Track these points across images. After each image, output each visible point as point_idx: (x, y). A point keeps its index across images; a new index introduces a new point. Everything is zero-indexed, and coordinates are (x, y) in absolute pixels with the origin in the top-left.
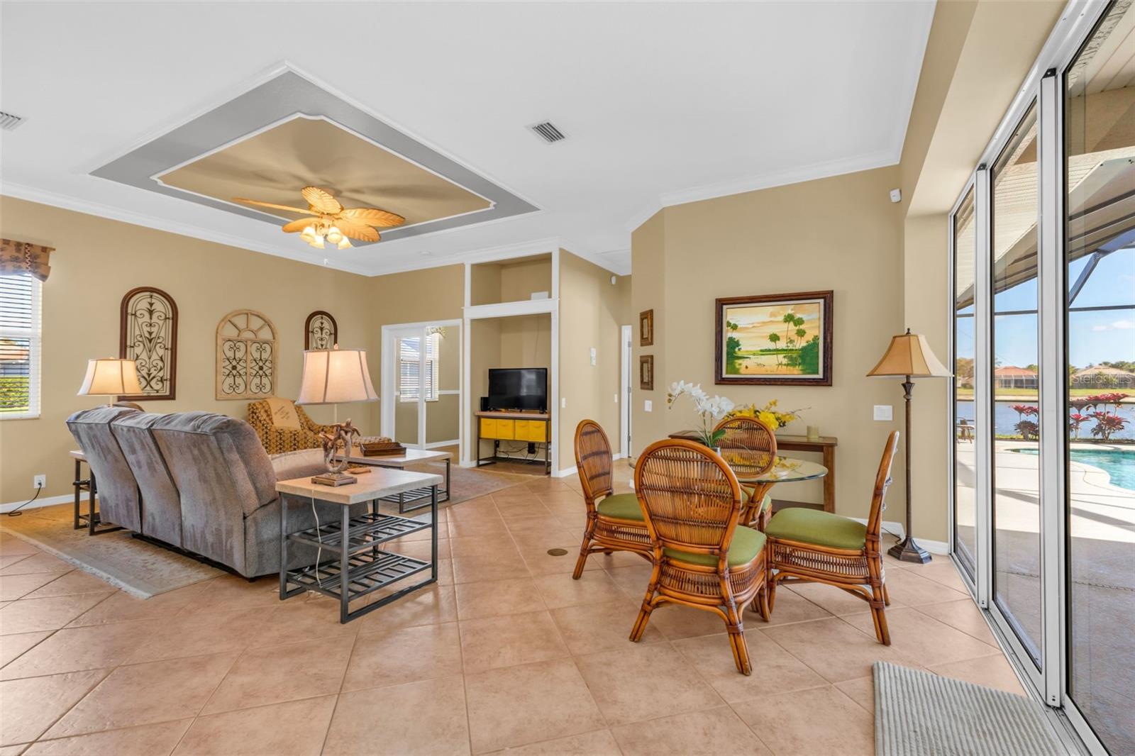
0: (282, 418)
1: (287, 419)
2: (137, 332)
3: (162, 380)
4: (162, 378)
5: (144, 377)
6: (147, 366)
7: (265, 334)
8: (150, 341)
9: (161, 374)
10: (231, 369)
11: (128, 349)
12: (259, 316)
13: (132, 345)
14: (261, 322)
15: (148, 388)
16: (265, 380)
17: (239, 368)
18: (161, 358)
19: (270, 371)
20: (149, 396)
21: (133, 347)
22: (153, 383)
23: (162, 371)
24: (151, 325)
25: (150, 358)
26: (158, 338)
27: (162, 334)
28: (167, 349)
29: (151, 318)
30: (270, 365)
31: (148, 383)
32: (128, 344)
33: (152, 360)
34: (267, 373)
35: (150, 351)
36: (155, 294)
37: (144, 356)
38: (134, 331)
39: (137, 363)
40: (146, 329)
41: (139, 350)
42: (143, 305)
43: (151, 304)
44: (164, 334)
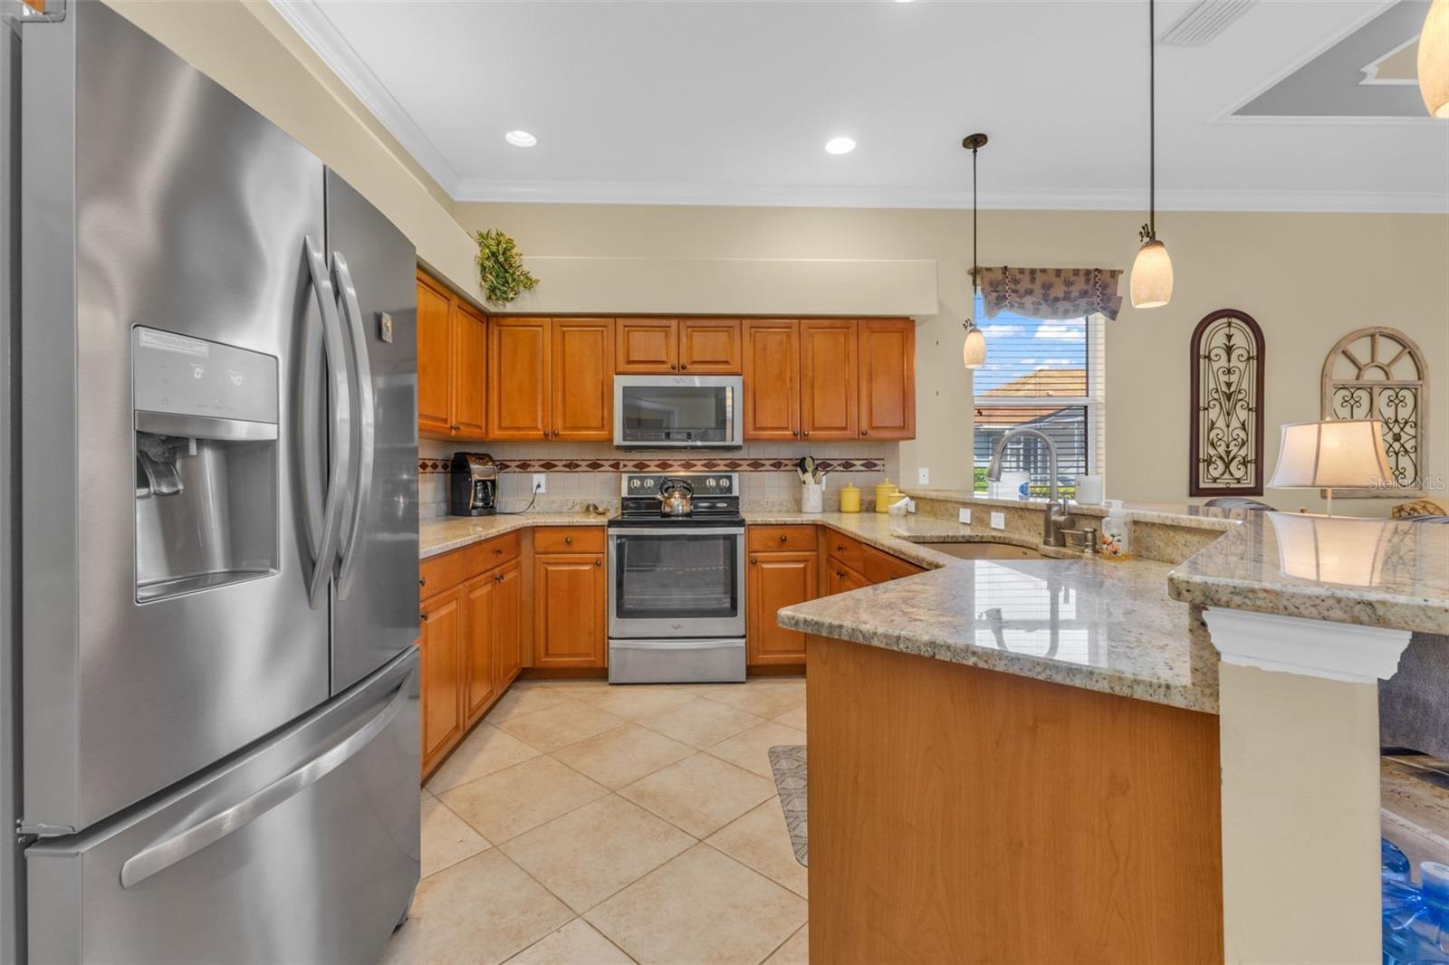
2: (1212, 386)
3: (1245, 463)
4: (1244, 458)
5: (1221, 458)
6: (1225, 439)
7: (1405, 372)
8: (1229, 397)
9: (1243, 452)
11: (1201, 413)
12: (1393, 338)
13: (1206, 406)
14: (1397, 349)
15: (1227, 476)
16: (1405, 462)
18: (1243, 424)
19: (1413, 442)
20: (1228, 489)
21: (1207, 409)
22: (1233, 466)
23: (1245, 448)
24: (1229, 371)
25: (1228, 426)
26: (1239, 392)
27: (1244, 386)
28: (1250, 410)
29: (1229, 361)
30: (1412, 432)
31: (1227, 466)
32: (1201, 404)
33: (1231, 429)
34: (1408, 446)
35: (1228, 414)
36: (1234, 320)
37: (1221, 423)
38: (1209, 383)
39: (1213, 434)
40: (1224, 378)
41: (1214, 413)
42: (1219, 340)
43: (1229, 337)
44: (1247, 384)
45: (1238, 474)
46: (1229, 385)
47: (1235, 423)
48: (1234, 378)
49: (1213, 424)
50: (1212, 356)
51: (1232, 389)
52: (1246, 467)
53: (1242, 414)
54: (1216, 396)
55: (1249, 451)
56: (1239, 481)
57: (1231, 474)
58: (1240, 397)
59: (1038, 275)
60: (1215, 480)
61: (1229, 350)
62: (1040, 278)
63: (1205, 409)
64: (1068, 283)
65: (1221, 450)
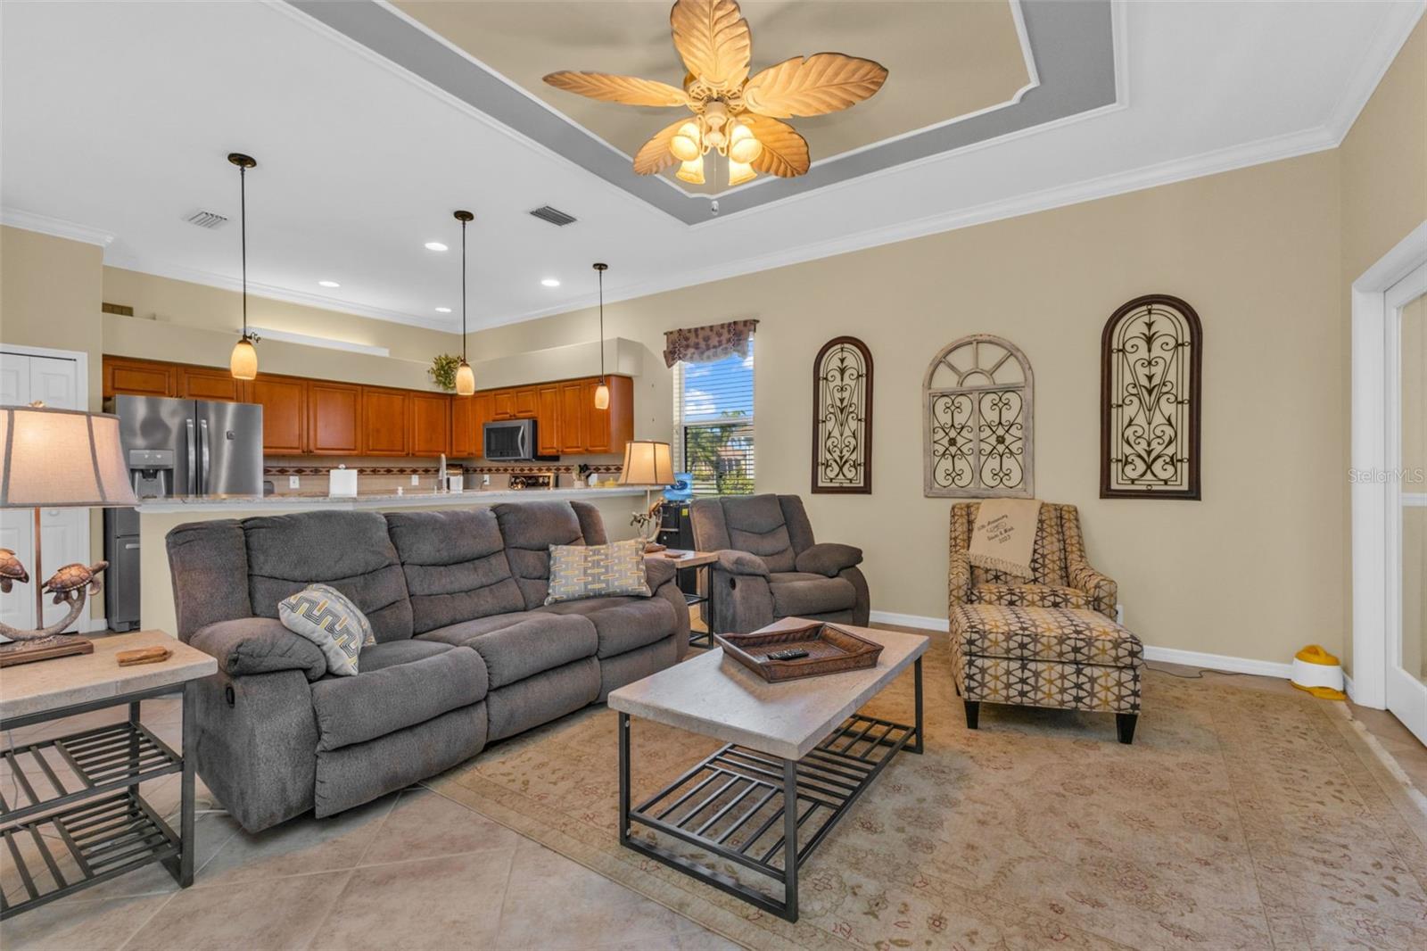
0: (990, 539)
1: (1001, 541)
7: (1010, 374)
10: (947, 445)
12: (990, 342)
14: (1000, 353)
16: (1009, 463)
17: (960, 441)
19: (1019, 444)
20: (842, 487)
28: (860, 420)
30: (1019, 434)
34: (1014, 448)
35: (842, 425)
36: (846, 345)
37: (836, 433)
38: (827, 400)
39: (829, 443)
40: (838, 395)
41: (830, 425)
42: (835, 363)
43: (842, 360)
44: (858, 399)
45: (850, 475)
46: (842, 400)
47: (847, 432)
48: (846, 395)
49: (830, 433)
50: (829, 377)
51: (845, 403)
52: (856, 469)
53: (853, 424)
54: (832, 410)
55: (859, 456)
56: (851, 481)
57: (844, 475)
58: (851, 410)
59: (700, 332)
60: (831, 480)
61: (842, 371)
62: (701, 334)
63: (823, 422)
64: (719, 335)
65: (836, 455)
